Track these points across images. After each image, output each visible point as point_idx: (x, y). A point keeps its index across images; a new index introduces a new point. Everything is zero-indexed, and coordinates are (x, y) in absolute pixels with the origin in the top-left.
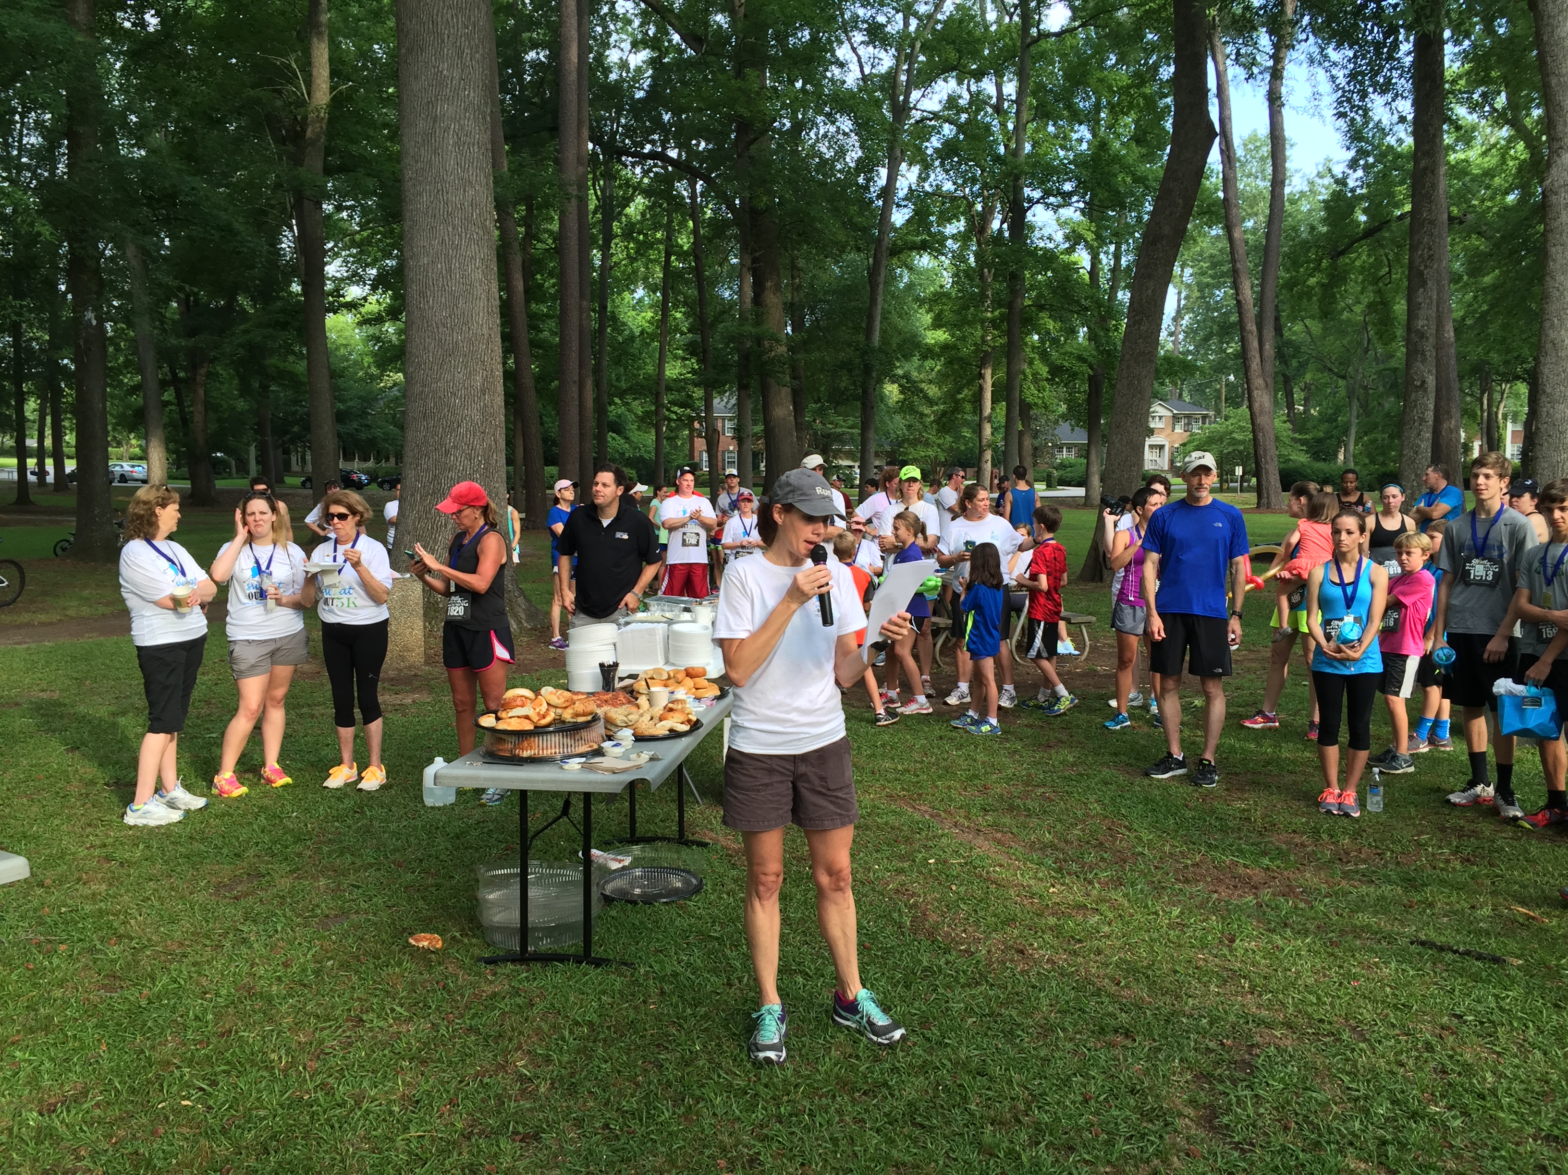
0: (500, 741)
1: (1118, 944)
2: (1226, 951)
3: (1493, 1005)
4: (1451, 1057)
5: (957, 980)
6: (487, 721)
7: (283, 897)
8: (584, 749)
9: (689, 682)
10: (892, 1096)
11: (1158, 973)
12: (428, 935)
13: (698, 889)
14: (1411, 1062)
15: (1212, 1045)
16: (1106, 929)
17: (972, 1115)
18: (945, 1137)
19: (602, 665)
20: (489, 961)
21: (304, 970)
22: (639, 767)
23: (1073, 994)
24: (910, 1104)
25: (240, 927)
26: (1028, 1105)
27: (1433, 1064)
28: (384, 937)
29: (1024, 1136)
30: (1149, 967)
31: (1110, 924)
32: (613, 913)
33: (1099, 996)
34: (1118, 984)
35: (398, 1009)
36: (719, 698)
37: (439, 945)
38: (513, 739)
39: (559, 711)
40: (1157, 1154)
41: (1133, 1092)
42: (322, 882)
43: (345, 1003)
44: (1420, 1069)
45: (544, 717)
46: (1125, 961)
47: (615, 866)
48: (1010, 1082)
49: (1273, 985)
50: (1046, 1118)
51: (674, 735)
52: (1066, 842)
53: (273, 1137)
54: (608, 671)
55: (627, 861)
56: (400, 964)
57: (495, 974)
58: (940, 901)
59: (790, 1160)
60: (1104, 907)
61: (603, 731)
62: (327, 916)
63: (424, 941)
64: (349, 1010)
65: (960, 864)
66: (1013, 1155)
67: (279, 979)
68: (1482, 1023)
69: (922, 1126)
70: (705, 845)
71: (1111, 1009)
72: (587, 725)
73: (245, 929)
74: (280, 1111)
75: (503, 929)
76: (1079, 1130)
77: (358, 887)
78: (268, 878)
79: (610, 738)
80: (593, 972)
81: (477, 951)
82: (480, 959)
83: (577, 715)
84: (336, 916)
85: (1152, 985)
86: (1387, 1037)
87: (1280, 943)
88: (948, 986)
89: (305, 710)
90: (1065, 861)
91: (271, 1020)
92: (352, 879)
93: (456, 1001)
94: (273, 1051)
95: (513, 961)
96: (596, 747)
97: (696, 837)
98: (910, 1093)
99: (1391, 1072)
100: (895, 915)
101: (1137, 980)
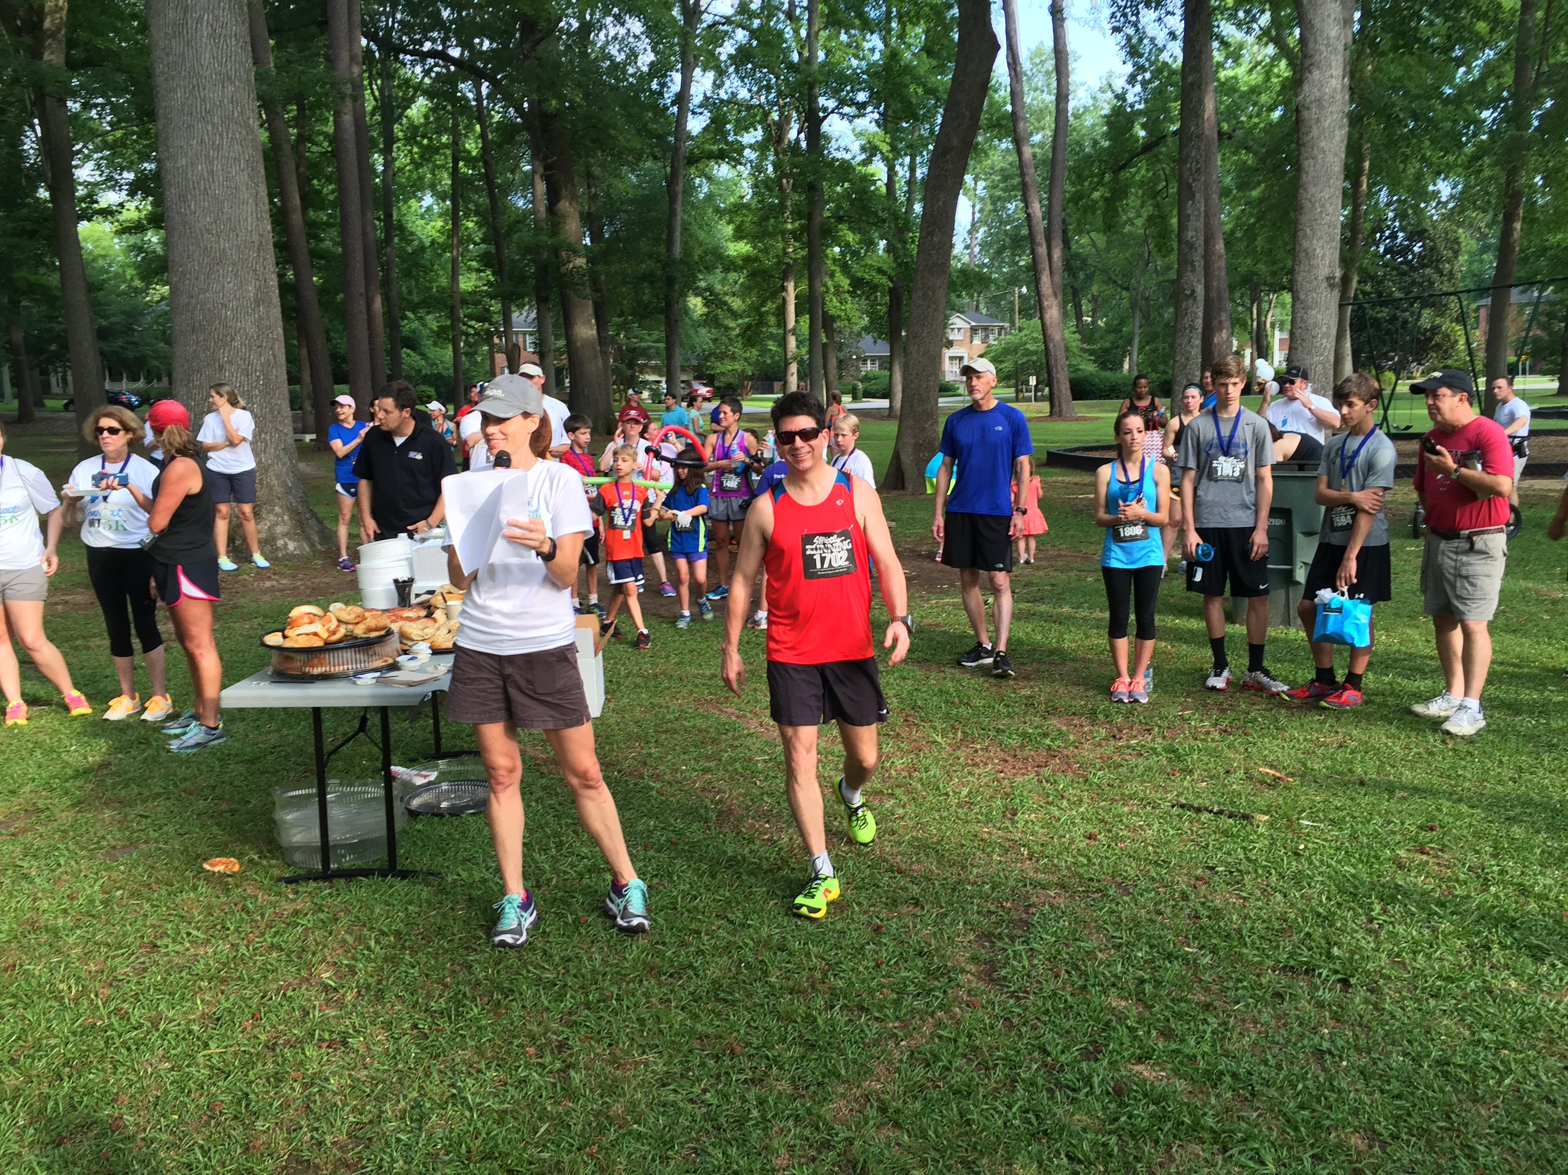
0: (289, 659)
1: (911, 824)
2: (1008, 824)
3: (1242, 856)
4: (1203, 904)
5: (760, 867)
6: (273, 639)
7: (65, 831)
8: (379, 663)
10: (697, 975)
11: (947, 847)
12: (224, 860)
14: (1168, 910)
15: (993, 908)
16: (901, 811)
17: (772, 986)
18: (747, 1009)
19: (396, 581)
20: (290, 881)
21: (91, 902)
22: (436, 679)
23: (868, 872)
24: (714, 982)
25: (19, 863)
26: (825, 975)
27: (1187, 911)
28: (176, 864)
29: (820, 1002)
30: (938, 843)
31: (904, 807)
32: (419, 827)
33: (892, 871)
35: (194, 932)
37: (236, 868)
38: (303, 657)
39: (350, 627)
40: (941, 1007)
41: (921, 954)
42: (107, 814)
43: (138, 931)
44: (1176, 916)
45: (334, 633)
46: (917, 839)
47: (419, 781)
48: (808, 955)
49: (1049, 851)
50: (841, 983)
53: (67, 1064)
54: (403, 588)
55: (433, 776)
56: (195, 888)
57: (296, 893)
58: (745, 795)
59: (598, 1042)
60: (898, 791)
61: (398, 646)
62: (114, 847)
63: (219, 866)
64: (142, 937)
65: (765, 761)
66: (810, 1019)
67: (65, 911)
68: (1231, 872)
69: (725, 1001)
71: (902, 883)
72: (380, 640)
73: (26, 865)
74: (72, 1039)
75: (305, 848)
76: (871, 993)
77: (146, 817)
78: (48, 813)
79: (405, 652)
80: (400, 885)
81: (276, 872)
82: (280, 879)
83: (370, 630)
84: (124, 847)
85: (940, 858)
86: (1147, 890)
87: (1057, 813)
88: (751, 873)
89: (79, 642)
91: (58, 952)
92: (139, 809)
93: (256, 921)
94: (62, 981)
95: (315, 879)
96: (391, 661)
98: (714, 972)
99: (1152, 921)
100: (702, 811)
101: (927, 856)
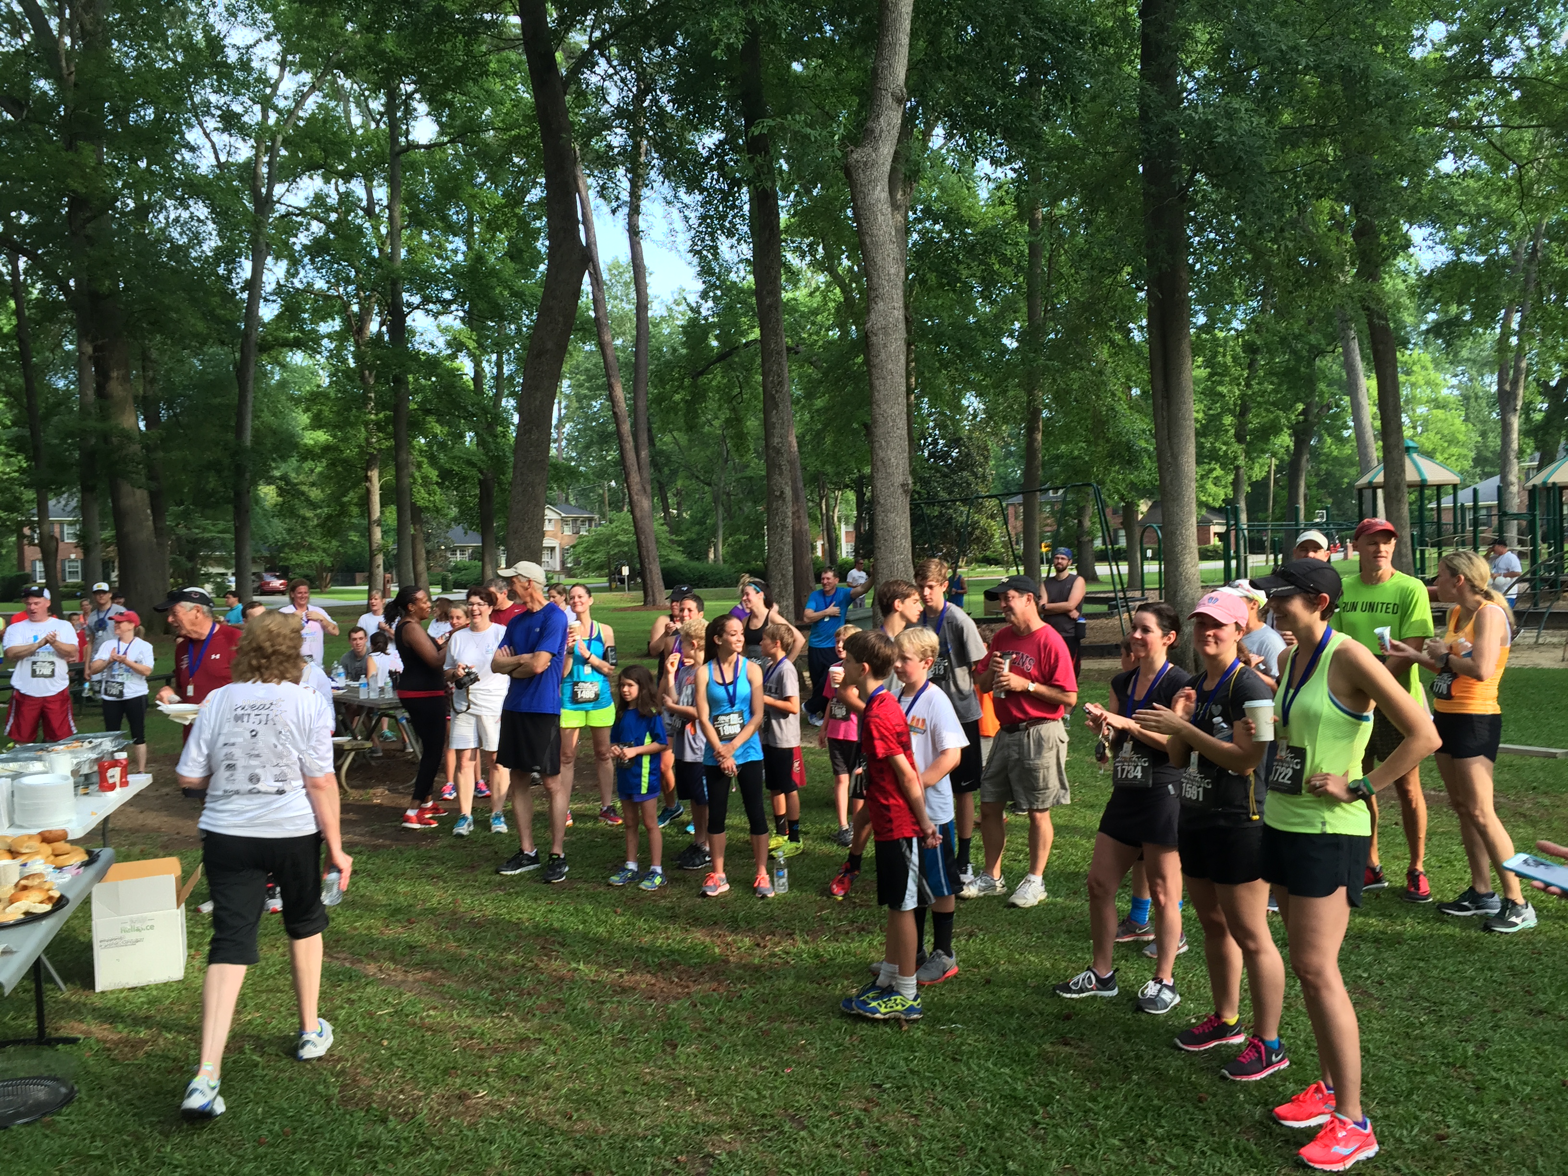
1: (565, 1073)
2: (669, 1060)
3: (905, 1069)
4: (878, 1128)
5: (398, 1152)
9: (47, 849)
11: (608, 1097)
13: (68, 1099)
14: (846, 1142)
15: (668, 1165)
16: (552, 1059)
23: (525, 1140)
27: (864, 1139)
30: (598, 1093)
31: (555, 1053)
33: (552, 1135)
34: (570, 1118)
36: (86, 864)
44: (854, 1146)
46: (575, 1091)
49: (717, 1088)
51: (31, 918)
52: (501, 969)
58: (371, 1060)
60: (546, 1036)
65: (390, 1015)
68: (899, 1088)
70: (74, 1041)
71: (565, 1148)
85: (604, 1111)
86: (822, 1120)
87: (718, 1041)
88: (389, 1160)
90: (502, 990)
97: (63, 1033)
99: (831, 1156)
101: (588, 1110)
